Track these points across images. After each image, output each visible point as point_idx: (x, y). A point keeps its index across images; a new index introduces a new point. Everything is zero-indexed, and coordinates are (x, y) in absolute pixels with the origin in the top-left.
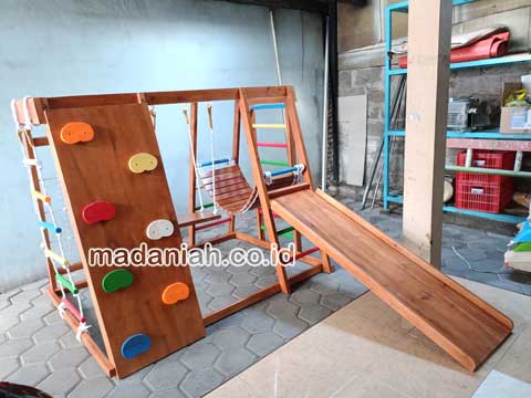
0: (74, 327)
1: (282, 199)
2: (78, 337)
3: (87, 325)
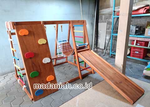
0: (22, 86)
1: (81, 53)
3: (26, 86)
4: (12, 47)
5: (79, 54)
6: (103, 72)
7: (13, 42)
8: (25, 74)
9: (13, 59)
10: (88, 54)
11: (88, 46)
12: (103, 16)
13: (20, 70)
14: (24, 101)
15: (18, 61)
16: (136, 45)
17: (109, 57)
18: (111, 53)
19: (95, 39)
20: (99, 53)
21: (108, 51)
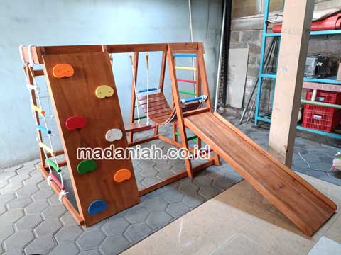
1: (192, 117)
2: (60, 199)
3: (66, 191)
4: (35, 104)
10: (208, 120)
13: (52, 155)
14: (62, 226)
16: (317, 100)
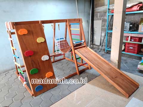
0: (23, 83)
1: (78, 50)
2: (24, 85)
4: (12, 46)
5: (76, 51)
6: (99, 68)
7: (13, 41)
8: (25, 71)
9: (14, 57)
10: (85, 50)
11: (85, 43)
12: (99, 14)
13: (20, 67)
14: (25, 96)
15: (18, 59)
16: (131, 41)
17: (105, 53)
18: (106, 49)
19: (91, 36)
20: (95, 49)
21: (104, 47)
